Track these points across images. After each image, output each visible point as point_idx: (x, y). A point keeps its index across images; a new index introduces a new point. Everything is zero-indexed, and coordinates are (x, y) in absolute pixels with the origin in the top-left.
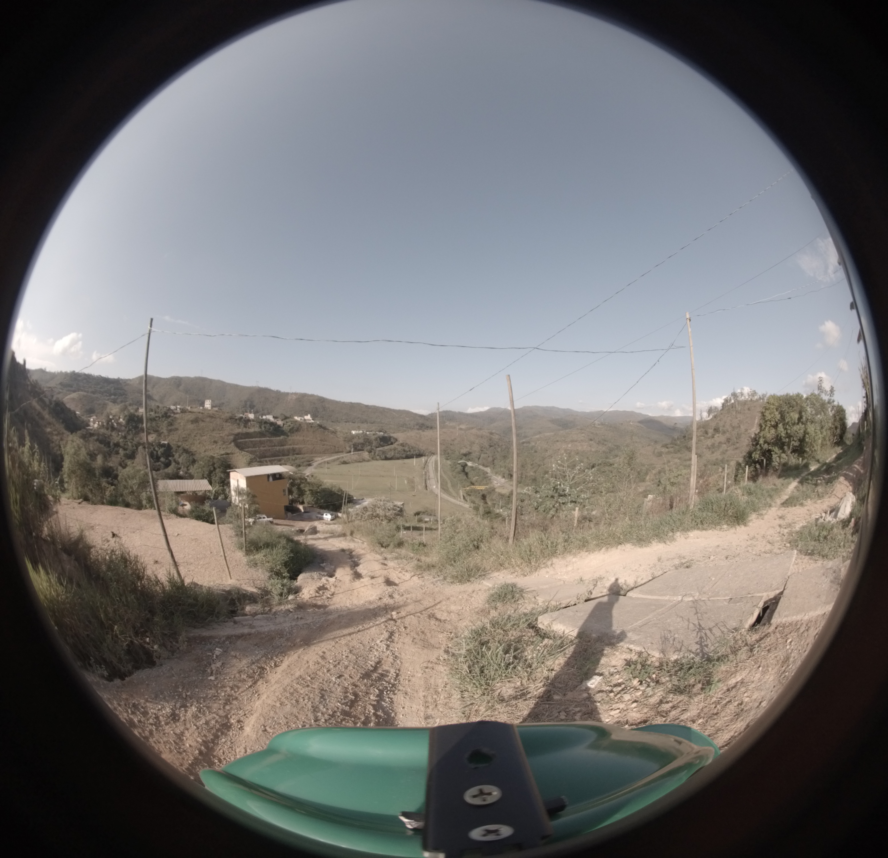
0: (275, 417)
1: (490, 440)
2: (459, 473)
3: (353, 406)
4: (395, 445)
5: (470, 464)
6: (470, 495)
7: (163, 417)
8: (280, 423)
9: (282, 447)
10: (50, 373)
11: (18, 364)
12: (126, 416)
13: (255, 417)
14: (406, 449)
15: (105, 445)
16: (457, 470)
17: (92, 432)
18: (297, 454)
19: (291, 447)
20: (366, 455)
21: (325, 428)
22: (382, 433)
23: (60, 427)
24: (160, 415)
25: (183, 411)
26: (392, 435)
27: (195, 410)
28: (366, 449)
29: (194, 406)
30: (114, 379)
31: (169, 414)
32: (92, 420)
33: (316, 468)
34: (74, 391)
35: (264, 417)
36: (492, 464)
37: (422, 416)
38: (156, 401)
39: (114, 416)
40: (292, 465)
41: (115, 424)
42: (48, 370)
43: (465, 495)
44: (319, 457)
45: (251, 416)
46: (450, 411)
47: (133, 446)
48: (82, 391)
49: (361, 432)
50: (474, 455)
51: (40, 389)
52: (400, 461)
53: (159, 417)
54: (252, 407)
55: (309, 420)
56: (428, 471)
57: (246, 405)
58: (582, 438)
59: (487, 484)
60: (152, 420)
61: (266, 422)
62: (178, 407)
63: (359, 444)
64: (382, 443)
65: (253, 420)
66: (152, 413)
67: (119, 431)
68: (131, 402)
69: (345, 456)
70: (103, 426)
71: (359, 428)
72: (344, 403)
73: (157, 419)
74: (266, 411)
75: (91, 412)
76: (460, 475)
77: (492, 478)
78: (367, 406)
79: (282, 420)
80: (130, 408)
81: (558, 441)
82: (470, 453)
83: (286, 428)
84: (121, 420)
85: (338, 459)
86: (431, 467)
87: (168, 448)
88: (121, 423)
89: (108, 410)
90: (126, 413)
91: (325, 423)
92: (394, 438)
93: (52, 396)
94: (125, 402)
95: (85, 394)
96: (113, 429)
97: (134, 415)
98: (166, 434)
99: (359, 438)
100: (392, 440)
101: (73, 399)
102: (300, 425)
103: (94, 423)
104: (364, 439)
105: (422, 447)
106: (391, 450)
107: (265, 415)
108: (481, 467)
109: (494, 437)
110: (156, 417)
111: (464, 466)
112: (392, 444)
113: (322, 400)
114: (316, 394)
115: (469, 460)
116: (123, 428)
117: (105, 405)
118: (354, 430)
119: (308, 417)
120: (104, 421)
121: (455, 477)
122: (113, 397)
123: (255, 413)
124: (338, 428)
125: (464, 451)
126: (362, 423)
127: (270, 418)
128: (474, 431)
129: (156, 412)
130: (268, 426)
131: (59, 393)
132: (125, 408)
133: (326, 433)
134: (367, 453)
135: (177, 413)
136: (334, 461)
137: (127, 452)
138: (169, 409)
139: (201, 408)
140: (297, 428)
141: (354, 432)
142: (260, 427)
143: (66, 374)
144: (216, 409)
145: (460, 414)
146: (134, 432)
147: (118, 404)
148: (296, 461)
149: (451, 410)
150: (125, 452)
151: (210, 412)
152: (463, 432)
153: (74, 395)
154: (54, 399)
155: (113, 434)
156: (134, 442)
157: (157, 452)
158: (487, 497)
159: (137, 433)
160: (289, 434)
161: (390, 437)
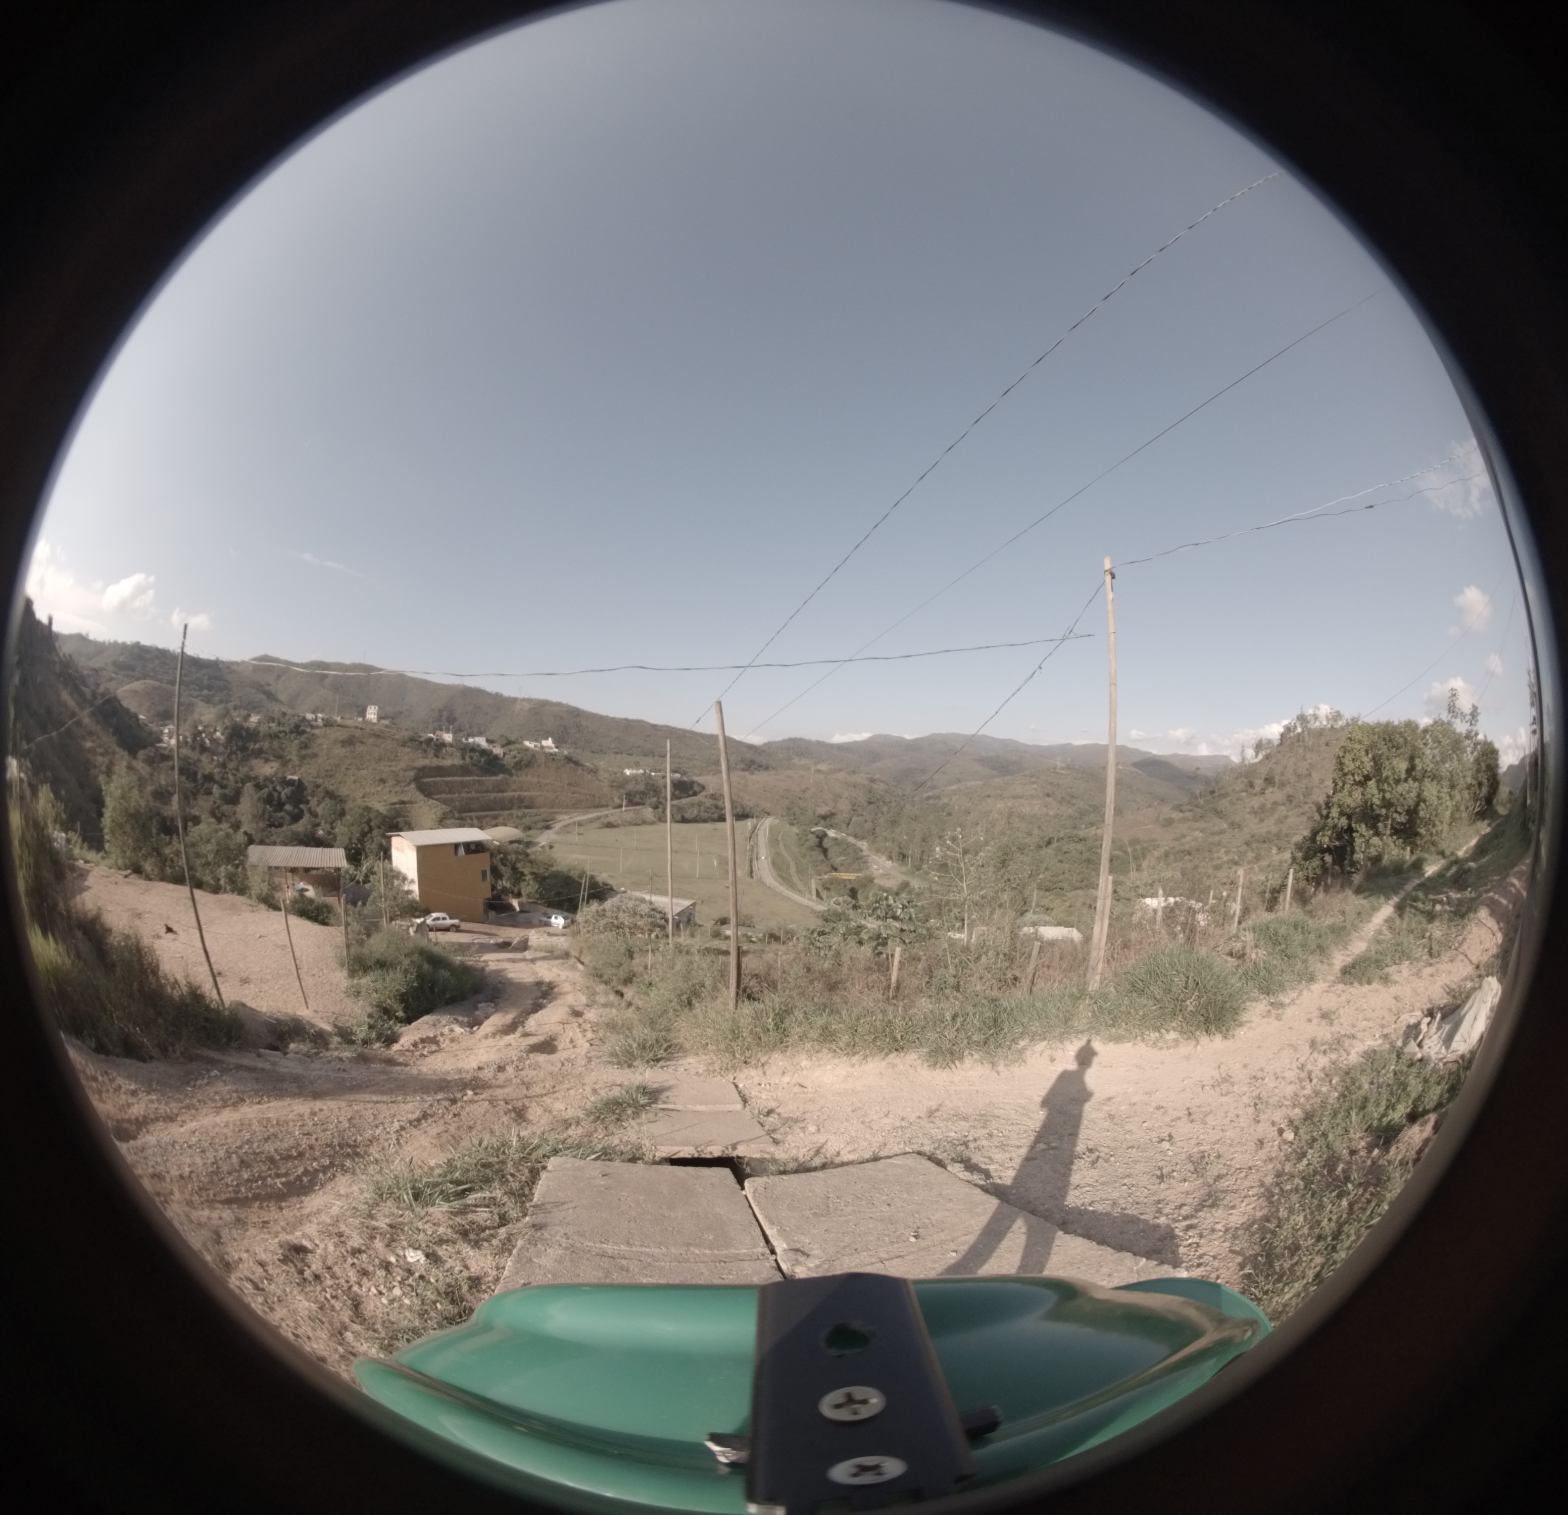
0: (489, 741)
1: (870, 792)
2: (812, 849)
3: (629, 726)
4: (700, 797)
5: (831, 833)
6: (828, 889)
7: (291, 732)
8: (498, 751)
9: (500, 795)
10: (95, 644)
11: (39, 623)
12: (226, 728)
13: (454, 739)
14: (721, 804)
15: (187, 778)
16: (808, 844)
17: (166, 753)
18: (527, 807)
19: (517, 794)
20: (648, 812)
21: (577, 763)
22: (677, 775)
23: (109, 740)
24: (287, 730)
25: (328, 724)
26: (696, 778)
27: (349, 722)
28: (648, 802)
29: (348, 715)
30: (209, 661)
31: (302, 728)
32: (166, 731)
33: (558, 833)
34: (138, 679)
35: (471, 740)
36: (871, 834)
37: (751, 747)
38: (282, 703)
39: (205, 727)
40: (516, 827)
41: (207, 741)
42: (91, 637)
43: (820, 889)
44: (566, 813)
45: (448, 737)
46: (801, 740)
47: (237, 782)
48: (152, 678)
49: (641, 771)
50: (839, 819)
51: (77, 671)
52: (708, 826)
53: (285, 732)
54: (451, 720)
55: (550, 748)
56: (756, 844)
57: (441, 716)
58: (1033, 792)
59: (860, 870)
60: (274, 736)
61: (474, 749)
62: (320, 715)
63: (636, 793)
64: (677, 792)
65: (451, 745)
66: (273, 725)
67: (214, 754)
68: (238, 703)
69: (611, 814)
70: (186, 743)
71: (637, 765)
72: (613, 719)
73: (281, 735)
74: (475, 730)
75: (165, 716)
76: (813, 853)
77: (870, 859)
78: (654, 726)
79: (502, 746)
80: (234, 714)
81: (989, 796)
82: (832, 815)
83: (508, 761)
84: (218, 734)
85: (599, 818)
86: (763, 838)
87: (299, 787)
88: (218, 739)
89: (196, 716)
90: (227, 722)
91: (578, 754)
92: (699, 784)
93: (98, 685)
94: (227, 702)
95: (156, 684)
96: (203, 749)
97: (242, 728)
98: (297, 763)
99: (637, 782)
100: (696, 788)
101: (135, 692)
102: (533, 756)
103: (170, 738)
104: (647, 785)
105: (750, 801)
106: (693, 805)
107: (473, 736)
108: (851, 840)
109: (876, 787)
110: (280, 732)
111: (822, 837)
112: (695, 794)
113: (576, 713)
114: (564, 702)
115: (831, 827)
116: (221, 749)
117: (190, 707)
118: (629, 768)
119: (549, 743)
120: (188, 734)
121: (804, 857)
122: (205, 692)
123: (457, 731)
124: (602, 764)
125: (822, 810)
126: (645, 755)
127: (482, 741)
128: (841, 776)
129: (279, 724)
130: (476, 756)
131: (111, 679)
132: (226, 713)
133: (580, 771)
134: (650, 810)
135: (317, 727)
136: (591, 821)
137: (227, 791)
138: (304, 719)
139: (360, 719)
140: (527, 762)
141: (628, 772)
142: (463, 758)
143: (124, 647)
144: (386, 722)
145: (819, 743)
146: (240, 756)
147: (215, 705)
148: (524, 820)
149: (803, 736)
150: (223, 791)
151: (376, 728)
152: (822, 777)
153: (137, 685)
154: (101, 690)
155: (204, 758)
156: (239, 775)
157: (280, 793)
158: (860, 892)
159: (245, 759)
160: (513, 771)
161: (692, 783)
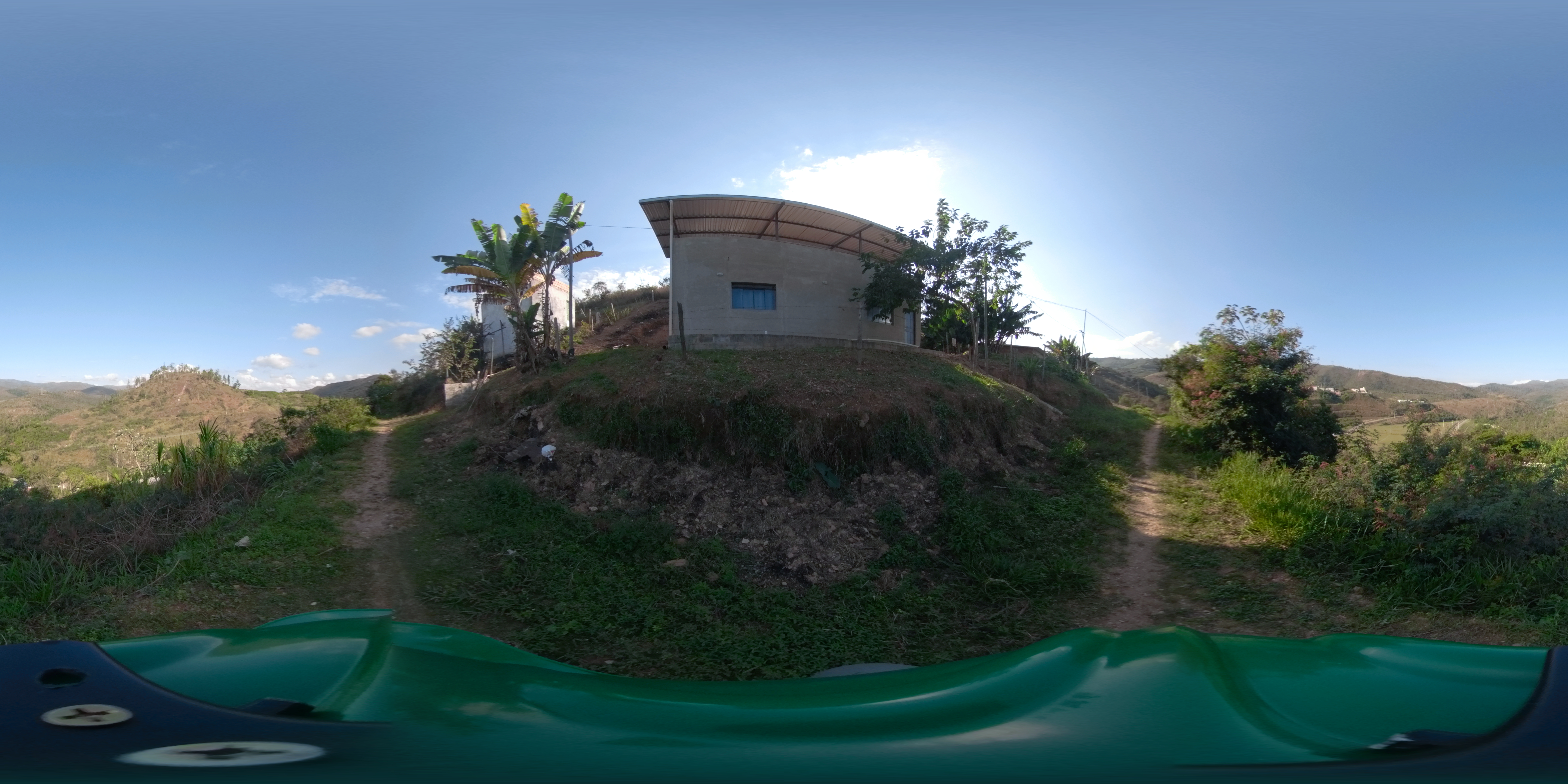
0: (1336, 389)
3: (1411, 380)
4: (1433, 411)
8: (1339, 393)
13: (1318, 389)
14: (1442, 414)
20: (1405, 419)
21: (1376, 398)
22: (1423, 402)
26: (1433, 403)
28: (1405, 414)
35: (1329, 389)
37: (1468, 388)
44: (1367, 419)
45: (1315, 388)
46: (1495, 384)
49: (1407, 400)
55: (1363, 391)
61: (1329, 393)
63: (1401, 410)
64: (1421, 409)
65: (1316, 392)
69: (1388, 421)
71: (1405, 397)
74: (1329, 384)
79: (1341, 391)
82: (1496, 418)
83: (1342, 398)
85: (1381, 423)
91: (1376, 394)
92: (1433, 405)
99: (1403, 405)
100: (1431, 407)
102: (1355, 395)
104: (1407, 406)
105: (1457, 412)
106: (1427, 415)
109: (1520, 404)
112: (1430, 410)
119: (1363, 389)
124: (1387, 397)
125: (1491, 416)
128: (1505, 400)
133: (1377, 402)
136: (1378, 422)
140: (1352, 398)
141: (1399, 401)
142: (1321, 397)
145: (1504, 386)
160: (1346, 402)
161: (1430, 405)
